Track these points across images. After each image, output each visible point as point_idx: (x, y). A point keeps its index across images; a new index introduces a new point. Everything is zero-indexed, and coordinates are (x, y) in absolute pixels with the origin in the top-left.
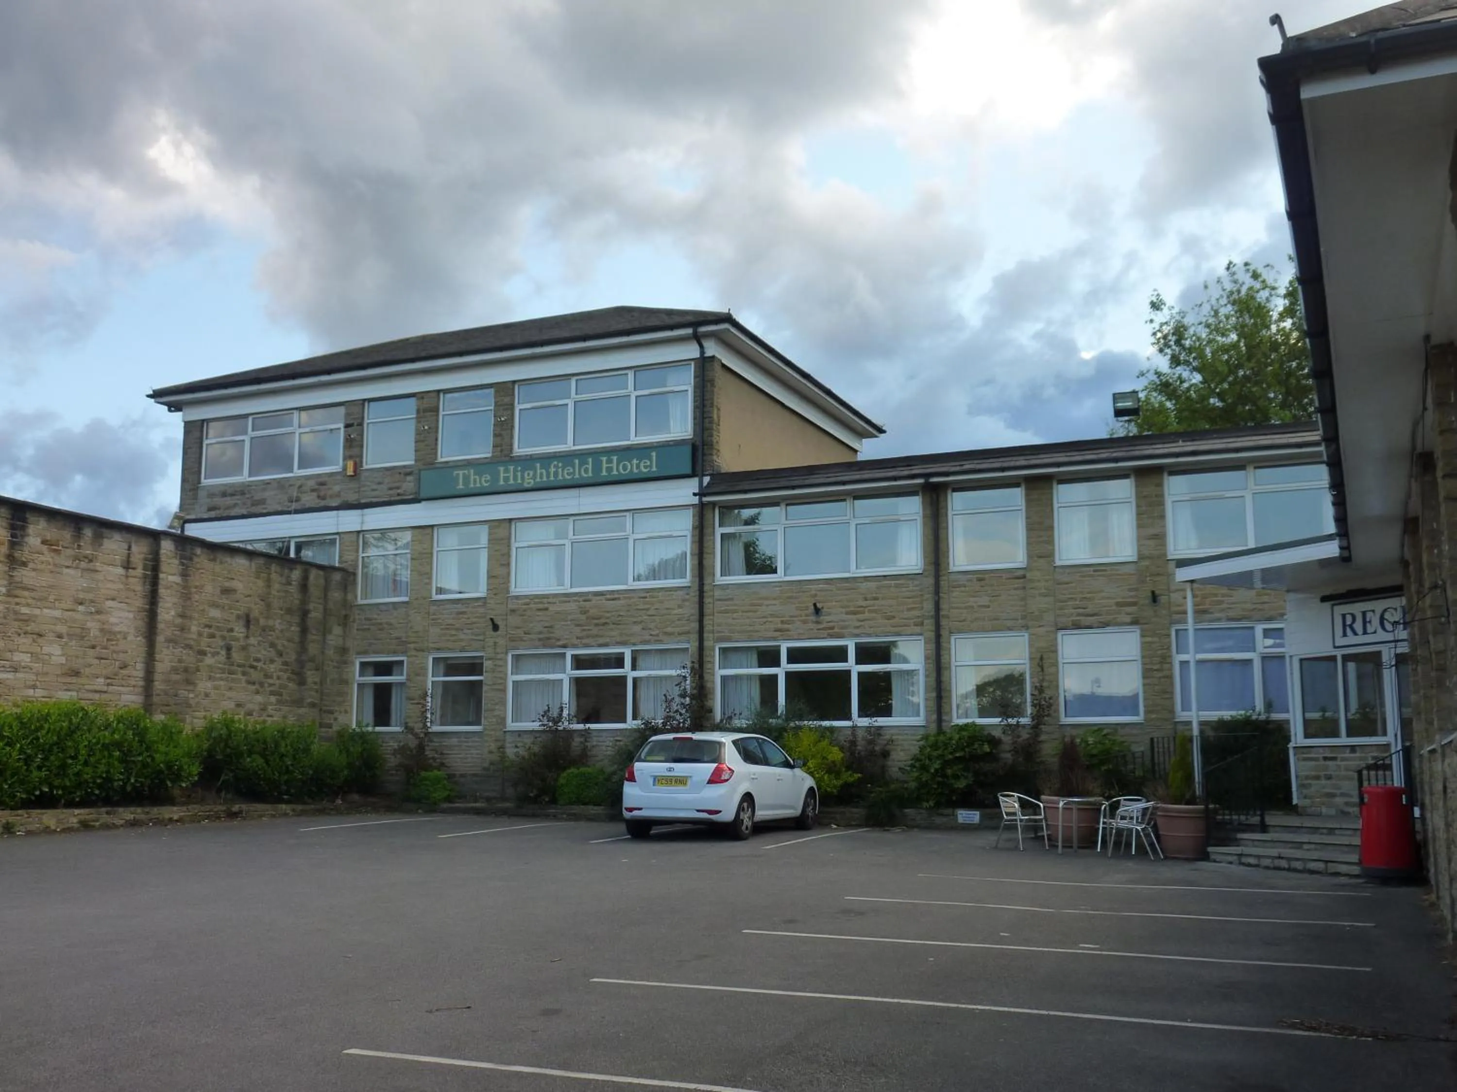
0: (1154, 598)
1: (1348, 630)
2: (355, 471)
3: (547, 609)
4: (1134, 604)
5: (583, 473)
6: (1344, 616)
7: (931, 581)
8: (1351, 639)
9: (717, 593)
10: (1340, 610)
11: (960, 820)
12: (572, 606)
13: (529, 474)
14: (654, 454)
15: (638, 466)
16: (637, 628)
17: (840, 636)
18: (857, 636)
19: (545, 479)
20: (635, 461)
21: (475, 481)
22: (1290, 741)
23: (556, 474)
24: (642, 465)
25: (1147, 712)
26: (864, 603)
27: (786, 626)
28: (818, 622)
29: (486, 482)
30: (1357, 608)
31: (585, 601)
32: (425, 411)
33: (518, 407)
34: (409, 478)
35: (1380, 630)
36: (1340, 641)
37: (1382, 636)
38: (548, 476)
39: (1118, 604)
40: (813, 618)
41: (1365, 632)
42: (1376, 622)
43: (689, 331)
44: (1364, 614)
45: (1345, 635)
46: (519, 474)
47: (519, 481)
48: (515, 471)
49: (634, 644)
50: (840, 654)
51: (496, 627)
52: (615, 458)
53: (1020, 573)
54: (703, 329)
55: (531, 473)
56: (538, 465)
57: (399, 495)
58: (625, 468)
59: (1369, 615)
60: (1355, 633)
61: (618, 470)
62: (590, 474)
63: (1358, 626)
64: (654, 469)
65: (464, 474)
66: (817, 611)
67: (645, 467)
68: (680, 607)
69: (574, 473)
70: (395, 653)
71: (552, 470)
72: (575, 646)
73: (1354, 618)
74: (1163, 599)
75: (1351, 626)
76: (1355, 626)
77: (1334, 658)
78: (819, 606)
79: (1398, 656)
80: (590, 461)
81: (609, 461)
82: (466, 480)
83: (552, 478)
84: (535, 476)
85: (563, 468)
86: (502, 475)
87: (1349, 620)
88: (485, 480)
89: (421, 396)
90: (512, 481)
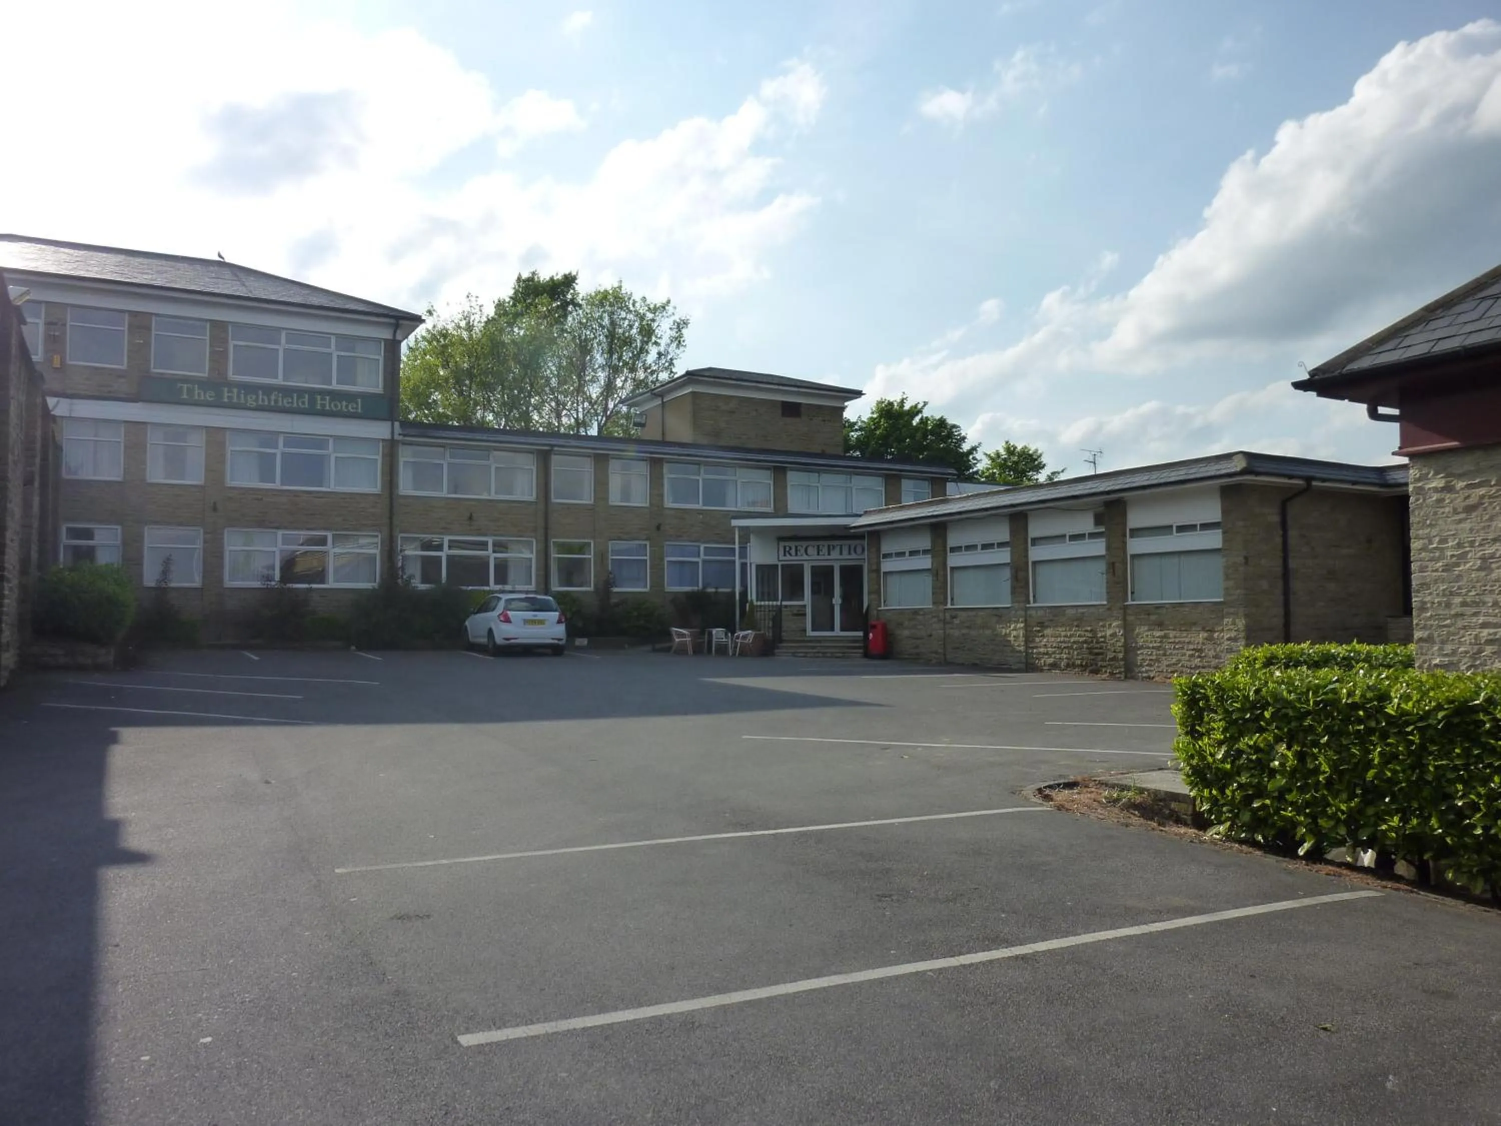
1: (787, 554)
2: (61, 365)
3: (262, 499)
4: (647, 530)
5: (300, 404)
6: (785, 548)
7: (541, 507)
8: (788, 557)
9: (402, 501)
10: (782, 544)
11: (577, 643)
12: (283, 500)
13: (251, 398)
14: (359, 400)
15: (347, 407)
16: (339, 519)
17: (485, 535)
18: (495, 535)
19: (266, 403)
20: (344, 403)
21: (199, 394)
23: (276, 401)
24: (350, 406)
25: (651, 587)
26: (500, 516)
27: (450, 526)
28: (470, 526)
30: (793, 544)
31: (295, 496)
32: (138, 327)
33: (232, 344)
34: (121, 380)
36: (781, 558)
37: (805, 557)
38: (269, 400)
39: (638, 529)
40: (468, 522)
41: (796, 554)
42: (803, 551)
43: (392, 321)
44: (796, 547)
45: (785, 555)
46: (242, 396)
47: (242, 401)
48: (237, 393)
49: (336, 530)
50: (484, 546)
51: (215, 509)
52: (328, 398)
53: (590, 507)
55: (254, 397)
56: (260, 392)
57: (110, 392)
58: (336, 406)
59: (799, 548)
60: (790, 554)
61: (330, 406)
62: (307, 406)
63: (793, 552)
64: (359, 410)
65: (188, 389)
66: (471, 518)
67: (353, 408)
68: (373, 507)
69: (292, 403)
70: (109, 523)
71: (273, 397)
72: (286, 528)
73: (790, 548)
74: (662, 528)
75: (788, 552)
76: (791, 552)
77: (777, 566)
78: (473, 515)
79: (812, 567)
80: (307, 396)
81: (323, 399)
82: (190, 392)
83: (273, 403)
84: (257, 400)
85: (283, 398)
86: (226, 395)
87: (787, 549)
88: (209, 396)
89: (134, 314)
90: (235, 400)
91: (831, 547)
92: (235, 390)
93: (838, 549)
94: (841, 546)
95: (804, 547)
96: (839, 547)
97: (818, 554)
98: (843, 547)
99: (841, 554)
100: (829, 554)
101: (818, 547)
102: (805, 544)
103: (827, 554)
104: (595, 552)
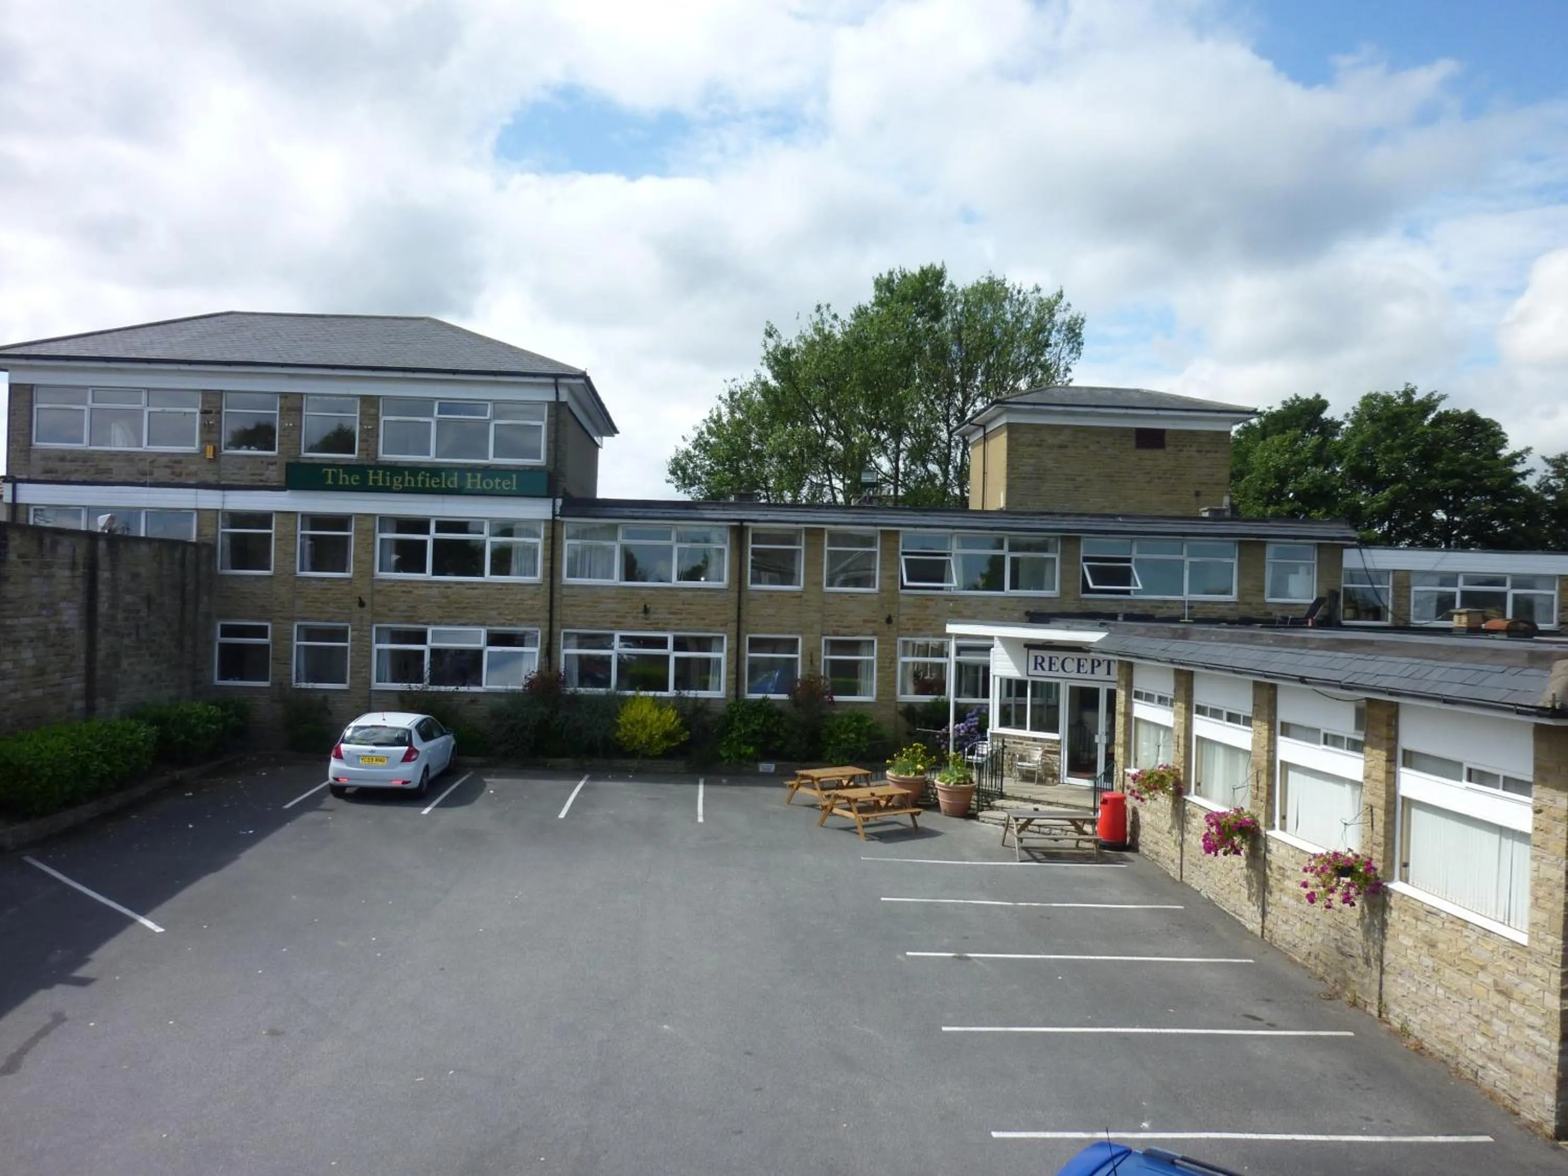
0: (889, 620)
1: (1039, 667)
2: (214, 455)
3: (410, 592)
4: (875, 622)
5: (449, 483)
6: (1036, 657)
7: (734, 595)
8: (1039, 672)
9: (565, 591)
10: (1033, 653)
11: (761, 770)
12: (435, 591)
13: (397, 480)
14: (514, 476)
15: (500, 484)
16: (495, 613)
17: (663, 630)
18: (676, 630)
19: (413, 485)
20: (497, 481)
21: (344, 479)
22: (988, 727)
23: (423, 482)
24: (503, 482)
25: (878, 695)
26: (682, 607)
27: (622, 620)
28: (646, 619)
29: (355, 481)
30: (1046, 654)
31: (446, 588)
32: (289, 409)
33: (383, 419)
34: (271, 467)
35: (1061, 669)
36: (1031, 672)
37: (1061, 673)
38: (416, 482)
39: (865, 621)
40: (642, 615)
41: (1051, 669)
42: (1058, 664)
43: (552, 380)
44: (1051, 658)
45: (1036, 668)
46: (388, 478)
47: (388, 484)
48: (384, 475)
49: (491, 625)
50: (662, 643)
51: (362, 604)
52: (479, 475)
53: (799, 594)
54: (562, 381)
55: (400, 479)
56: (407, 473)
57: (261, 481)
58: (488, 485)
59: (1054, 660)
60: (1043, 669)
61: (481, 485)
62: (456, 486)
63: (1046, 665)
64: (514, 488)
65: (333, 472)
66: (646, 610)
67: (507, 486)
68: (531, 599)
69: (440, 483)
70: (259, 619)
71: (420, 478)
72: (436, 624)
73: (1043, 660)
74: (894, 620)
75: (1040, 664)
76: (1044, 664)
77: (1026, 682)
78: (648, 606)
79: (1071, 687)
80: (456, 474)
81: (474, 477)
82: (335, 477)
83: (420, 485)
84: (403, 482)
85: (430, 478)
86: (371, 477)
87: (1040, 660)
88: (354, 479)
89: (284, 396)
90: (380, 484)
91: (1096, 664)
92: (381, 472)
93: (1104, 666)
94: (1109, 662)
95: (1061, 659)
96: (1106, 663)
97: (1079, 671)
98: (1112, 663)
99: (1109, 673)
100: (1093, 672)
101: (1079, 660)
102: (1062, 655)
103: (1090, 671)
104: (803, 652)
